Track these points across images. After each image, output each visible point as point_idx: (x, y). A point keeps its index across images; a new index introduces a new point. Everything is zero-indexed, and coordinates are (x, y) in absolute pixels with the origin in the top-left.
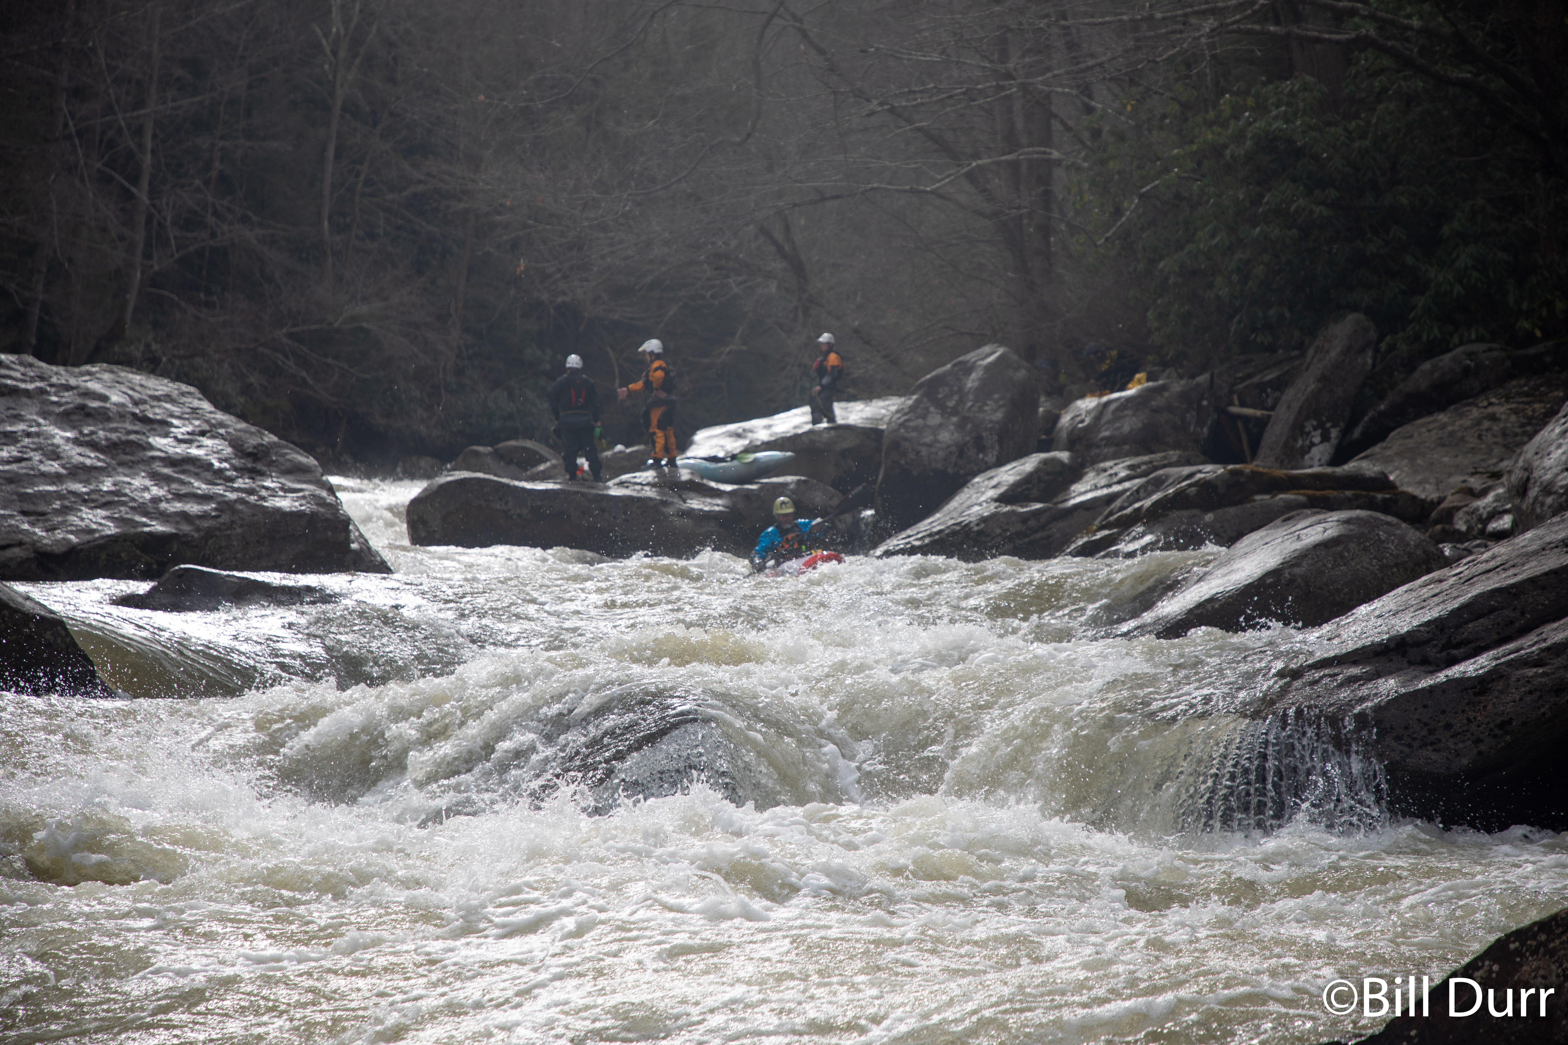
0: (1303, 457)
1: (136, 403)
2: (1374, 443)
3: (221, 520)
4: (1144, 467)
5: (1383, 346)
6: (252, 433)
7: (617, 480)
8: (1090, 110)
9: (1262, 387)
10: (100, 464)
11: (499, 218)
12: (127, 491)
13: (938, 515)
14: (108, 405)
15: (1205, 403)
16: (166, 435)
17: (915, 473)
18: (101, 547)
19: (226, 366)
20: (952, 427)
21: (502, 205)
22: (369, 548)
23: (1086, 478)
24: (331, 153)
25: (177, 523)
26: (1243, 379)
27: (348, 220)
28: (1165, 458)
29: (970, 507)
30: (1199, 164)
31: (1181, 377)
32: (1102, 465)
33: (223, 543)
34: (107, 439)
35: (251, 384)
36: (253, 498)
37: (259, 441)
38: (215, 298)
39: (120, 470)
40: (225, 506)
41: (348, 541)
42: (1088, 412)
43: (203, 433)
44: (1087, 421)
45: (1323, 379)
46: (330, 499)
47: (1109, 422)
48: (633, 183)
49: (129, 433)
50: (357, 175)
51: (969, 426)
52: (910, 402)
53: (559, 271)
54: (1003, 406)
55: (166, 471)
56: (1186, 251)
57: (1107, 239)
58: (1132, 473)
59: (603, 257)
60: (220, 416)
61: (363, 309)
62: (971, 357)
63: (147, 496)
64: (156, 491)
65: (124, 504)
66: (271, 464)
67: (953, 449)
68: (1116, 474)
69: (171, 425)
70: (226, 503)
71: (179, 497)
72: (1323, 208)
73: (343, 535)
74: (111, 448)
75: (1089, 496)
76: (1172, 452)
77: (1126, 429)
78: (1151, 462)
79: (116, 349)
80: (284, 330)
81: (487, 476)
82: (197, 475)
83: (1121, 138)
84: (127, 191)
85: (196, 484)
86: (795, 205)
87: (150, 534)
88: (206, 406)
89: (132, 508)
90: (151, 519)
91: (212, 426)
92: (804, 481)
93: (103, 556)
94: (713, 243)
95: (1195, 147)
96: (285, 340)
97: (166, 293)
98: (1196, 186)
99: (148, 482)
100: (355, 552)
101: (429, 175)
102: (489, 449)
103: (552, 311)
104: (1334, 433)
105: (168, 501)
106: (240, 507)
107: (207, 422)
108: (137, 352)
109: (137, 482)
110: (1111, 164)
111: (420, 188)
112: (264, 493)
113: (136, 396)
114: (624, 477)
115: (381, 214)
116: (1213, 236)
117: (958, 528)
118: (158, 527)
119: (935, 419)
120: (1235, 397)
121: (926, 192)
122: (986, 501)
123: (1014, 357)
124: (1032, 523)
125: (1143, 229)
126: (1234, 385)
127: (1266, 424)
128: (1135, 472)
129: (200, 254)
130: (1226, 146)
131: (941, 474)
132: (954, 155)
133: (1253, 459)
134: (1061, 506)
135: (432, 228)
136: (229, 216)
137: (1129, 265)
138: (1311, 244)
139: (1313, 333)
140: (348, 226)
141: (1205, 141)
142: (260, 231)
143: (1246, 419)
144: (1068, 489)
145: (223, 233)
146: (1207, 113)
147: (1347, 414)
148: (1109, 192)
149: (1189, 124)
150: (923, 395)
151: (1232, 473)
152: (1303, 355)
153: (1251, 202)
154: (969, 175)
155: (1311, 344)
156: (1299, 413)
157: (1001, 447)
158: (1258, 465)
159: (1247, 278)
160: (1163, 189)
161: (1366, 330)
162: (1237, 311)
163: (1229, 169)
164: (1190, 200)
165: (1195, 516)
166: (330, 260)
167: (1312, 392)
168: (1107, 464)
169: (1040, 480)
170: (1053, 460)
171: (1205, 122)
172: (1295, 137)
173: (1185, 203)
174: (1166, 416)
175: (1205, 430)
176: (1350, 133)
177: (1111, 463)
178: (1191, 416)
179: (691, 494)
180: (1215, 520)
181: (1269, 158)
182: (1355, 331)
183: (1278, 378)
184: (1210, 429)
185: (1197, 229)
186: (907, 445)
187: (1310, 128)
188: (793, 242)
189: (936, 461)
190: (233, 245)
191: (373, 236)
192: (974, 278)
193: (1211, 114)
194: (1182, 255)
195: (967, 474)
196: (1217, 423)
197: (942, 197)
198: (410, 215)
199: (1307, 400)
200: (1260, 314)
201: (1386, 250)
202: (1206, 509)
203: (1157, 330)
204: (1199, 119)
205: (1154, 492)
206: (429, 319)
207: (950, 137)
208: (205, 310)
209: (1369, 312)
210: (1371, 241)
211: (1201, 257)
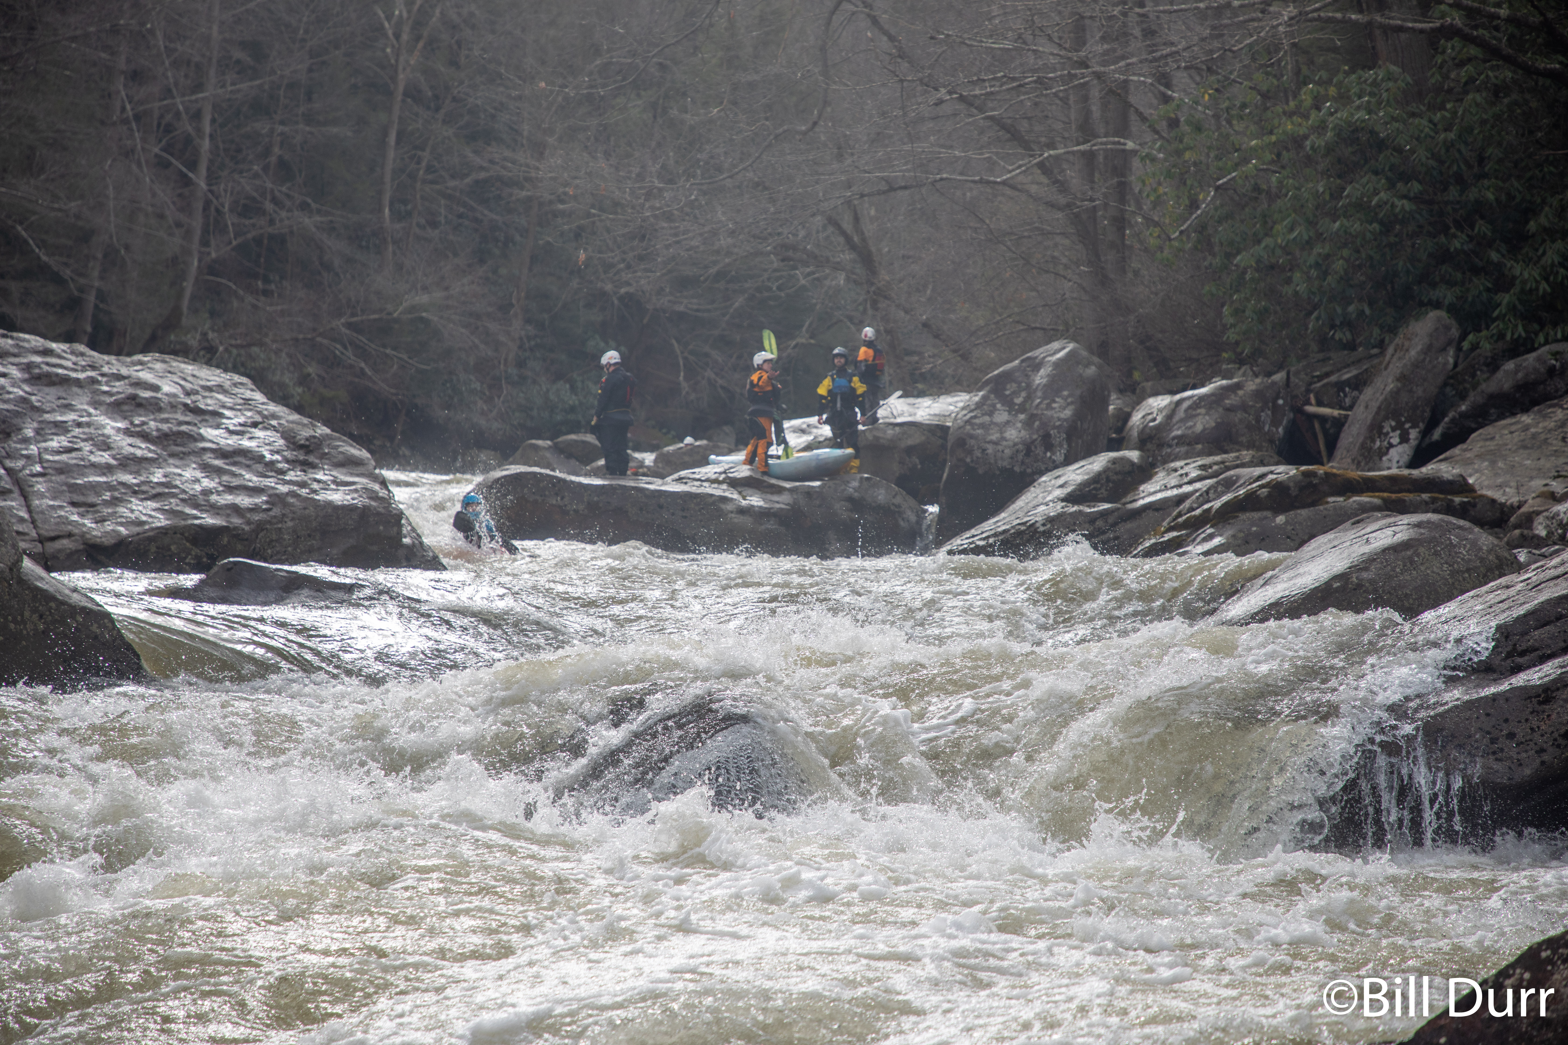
0: (1380, 458)
1: (188, 394)
2: (1454, 445)
3: (271, 513)
4: (1215, 467)
5: (1466, 345)
6: (304, 425)
7: (676, 476)
8: (1166, 99)
9: (1340, 386)
10: (150, 455)
11: (561, 207)
12: (178, 483)
13: (1003, 515)
14: (159, 395)
15: (1281, 402)
16: (218, 426)
17: (980, 471)
18: (150, 539)
19: (284, 355)
20: (1019, 425)
21: (565, 194)
22: (421, 543)
23: (1155, 479)
24: (392, 138)
25: (228, 515)
26: (1320, 378)
27: (409, 207)
28: (1238, 458)
29: (1035, 507)
30: (1279, 155)
31: (1256, 375)
32: (1173, 465)
33: (274, 537)
34: (158, 430)
35: (309, 375)
36: (304, 492)
37: (312, 433)
38: (273, 287)
39: (171, 461)
40: (277, 499)
41: (400, 535)
42: (1160, 410)
43: (255, 425)
44: (1159, 419)
45: (1403, 378)
46: (383, 493)
47: (1182, 420)
48: (699, 172)
49: (181, 423)
50: (418, 163)
51: (1037, 423)
52: (977, 399)
53: (624, 260)
54: (1072, 403)
55: (218, 463)
56: (1263, 245)
57: (1181, 232)
58: (1203, 473)
59: (667, 247)
60: (273, 407)
61: (424, 299)
62: (1039, 353)
63: (198, 488)
64: (207, 483)
65: (174, 496)
66: (323, 456)
67: (1020, 447)
68: (1187, 474)
69: (221, 415)
70: (277, 495)
71: (230, 489)
72: (1405, 202)
73: (395, 529)
74: (162, 439)
75: (1159, 496)
76: (1245, 453)
77: (1199, 428)
78: (1223, 462)
79: (172, 337)
80: (343, 320)
81: (543, 471)
82: (248, 466)
83: (1198, 128)
84: (186, 176)
85: (247, 476)
86: (862, 196)
87: (200, 526)
88: (259, 397)
89: (183, 500)
90: (201, 511)
91: (265, 417)
92: (867, 479)
93: (153, 549)
94: (779, 234)
95: (1274, 138)
96: (343, 330)
97: (224, 281)
98: (1274, 179)
99: (199, 474)
100: (406, 546)
101: (492, 162)
102: (549, 442)
103: (616, 302)
104: (1414, 434)
105: (219, 493)
106: (291, 500)
107: (260, 413)
108: (193, 341)
109: (188, 474)
110: (1187, 155)
111: (483, 175)
112: (315, 486)
113: (188, 386)
114: (683, 473)
115: (443, 202)
116: (1292, 230)
117: (1023, 528)
118: (209, 520)
119: (1002, 416)
120: (1312, 396)
121: (995, 183)
122: (1053, 501)
123: (1084, 353)
124: (1099, 523)
125: (1219, 222)
126: (1311, 384)
127: (1343, 425)
128: (1206, 472)
129: (258, 241)
130: (1306, 137)
131: (1007, 473)
132: (1026, 145)
133: (1329, 461)
134: (1130, 506)
135: (494, 217)
136: (288, 203)
137: (1205, 259)
138: (1392, 239)
139: (1393, 330)
140: (409, 214)
141: (1284, 132)
142: (318, 218)
143: (1323, 419)
144: (1137, 489)
145: (281, 220)
146: (1287, 103)
147: (1427, 415)
148: (1185, 184)
149: (1269, 114)
150: (990, 392)
151: (1305, 474)
152: (1382, 353)
153: (1331, 195)
154: (1041, 165)
155: (1391, 342)
156: (1377, 413)
157: (1069, 445)
158: (1333, 467)
159: (1326, 273)
160: (1240, 182)
161: (1448, 328)
162: (1315, 307)
163: (1309, 161)
164: (1268, 192)
165: (1266, 518)
166: (390, 248)
167: (1391, 392)
168: (1178, 464)
169: (1108, 480)
170: (1122, 459)
171: (1284, 113)
172: (1377, 128)
173: (1263, 196)
174: (1240, 415)
175: (1281, 430)
176: (1435, 125)
177: (1182, 463)
178: (1266, 416)
179: (750, 491)
180: (1287, 522)
181: (1350, 149)
182: (1437, 329)
183: (1356, 377)
184: (1285, 429)
185: (1275, 223)
186: (973, 442)
187: (1394, 119)
188: (863, 233)
189: (1002, 459)
190: (292, 232)
191: (434, 224)
192: (1047, 272)
193: (1292, 104)
194: (1258, 250)
195: (1034, 473)
196: (1293, 423)
197: (1013, 187)
198: (472, 203)
199: (1386, 399)
200: (1339, 310)
201: (1471, 246)
202: (1278, 511)
203: (1233, 326)
204: (1279, 109)
205: (1223, 493)
206: (490, 309)
207: (1023, 126)
208: (262, 298)
209: (1452, 310)
210: (1455, 236)
211: (1279, 252)
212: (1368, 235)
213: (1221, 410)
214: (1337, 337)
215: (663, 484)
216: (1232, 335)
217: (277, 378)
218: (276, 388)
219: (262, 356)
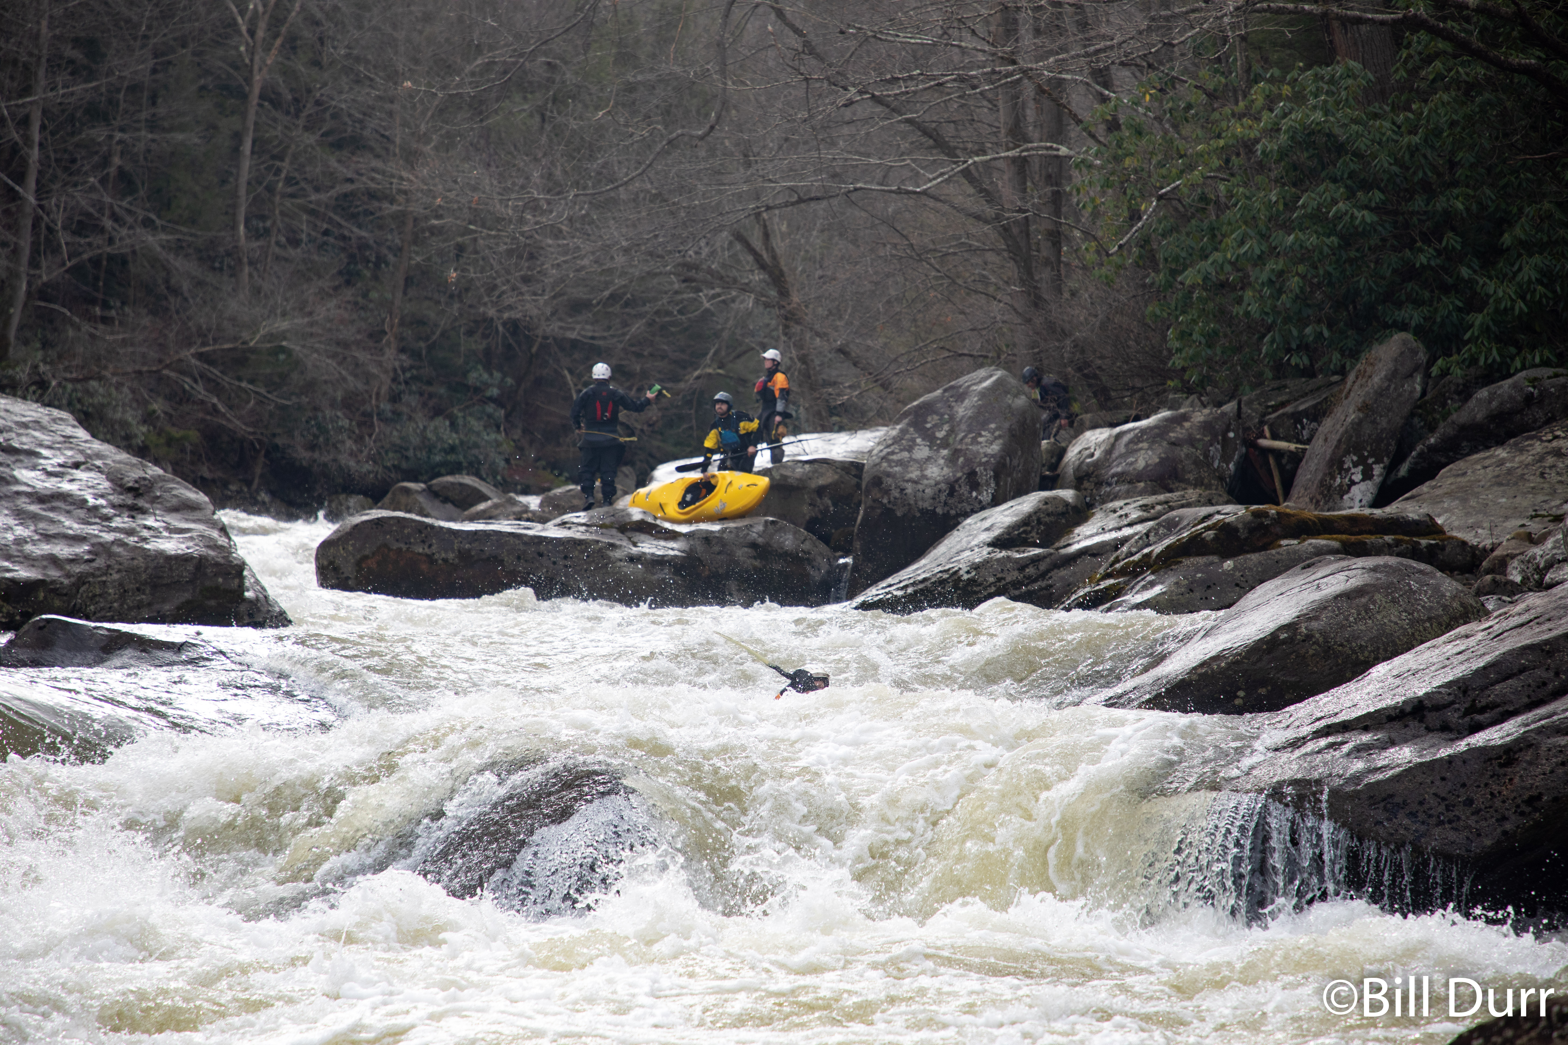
0: (1342, 498)
2: (1422, 482)
3: (95, 564)
4: (1159, 508)
5: (1434, 370)
6: (133, 466)
7: (559, 520)
8: (1103, 100)
9: (1297, 417)
11: (435, 222)
13: (923, 562)
15: (1231, 435)
16: (34, 468)
17: (899, 514)
19: (125, 390)
20: (942, 462)
22: (267, 598)
23: (1092, 520)
24: (247, 147)
25: (45, 567)
26: (1275, 408)
27: (268, 223)
28: (1183, 497)
29: (958, 553)
30: (1227, 161)
31: (1205, 406)
32: (1111, 505)
33: (98, 591)
35: (154, 411)
36: (132, 540)
37: (141, 474)
38: (113, 313)
40: (101, 549)
41: (241, 588)
42: (1098, 445)
43: (76, 465)
44: (1097, 454)
45: (1365, 408)
46: (222, 541)
47: (1121, 456)
50: (277, 174)
51: (961, 460)
52: (894, 433)
53: (508, 281)
54: (1000, 437)
55: (34, 508)
56: (1210, 260)
57: (1121, 247)
58: (1145, 514)
59: (556, 267)
60: (97, 446)
61: (284, 325)
62: (964, 381)
63: (10, 537)
64: (20, 531)
66: (154, 500)
67: (943, 486)
68: (1126, 515)
69: (38, 455)
70: (102, 544)
71: (47, 538)
72: (1365, 212)
73: (237, 581)
75: (1096, 540)
76: (1190, 491)
77: (1141, 464)
78: (1166, 502)
80: (192, 350)
81: (411, 516)
82: (68, 512)
83: (1139, 132)
84: (12, 189)
85: (67, 523)
86: (768, 208)
87: (13, 580)
88: (82, 434)
90: (15, 563)
91: (88, 457)
92: (773, 522)
94: (682, 252)
95: (1222, 142)
96: (193, 361)
97: (57, 307)
98: (1222, 187)
99: (11, 521)
100: (249, 601)
101: (358, 172)
102: (423, 485)
103: (500, 328)
104: (1378, 470)
107: (82, 452)
108: (22, 375)
110: (1128, 162)
111: (349, 187)
112: (145, 533)
114: (567, 517)
115: (305, 217)
116: (1242, 243)
117: (945, 576)
118: (22, 573)
119: (922, 452)
120: (1266, 428)
121: (915, 193)
122: (978, 546)
123: (1013, 381)
124: (1030, 571)
125: (1164, 236)
126: (1264, 415)
127: (1301, 460)
128: (1148, 514)
129: (96, 262)
130: (1257, 141)
131: (929, 515)
132: (951, 152)
133: (1285, 501)
134: (1063, 551)
135: (364, 234)
136: (129, 220)
137: (1148, 275)
138: (1353, 254)
139: (1354, 354)
140: (267, 232)
141: (1234, 136)
142: (164, 237)
143: (1278, 454)
144: (1071, 532)
145: (121, 239)
146: (1237, 103)
147: (1393, 448)
148: (1125, 193)
149: (1216, 116)
150: (909, 425)
151: (1256, 514)
152: (1343, 381)
153: (1285, 205)
154: (966, 173)
155: (1352, 368)
156: (1337, 447)
157: (997, 484)
158: (1289, 506)
159: (1280, 291)
160: (1185, 190)
161: (1414, 352)
162: (1269, 329)
163: (1261, 167)
164: (1217, 203)
165: (1212, 563)
166: (247, 269)
167: (1352, 423)
168: (1117, 504)
169: (1039, 522)
170: (1055, 498)
171: (1233, 115)
172: (1337, 131)
173: (1211, 207)
174: (1186, 449)
175: (1231, 466)
176: (1399, 127)
177: (1121, 503)
178: (1215, 450)
179: (643, 537)
180: (1235, 568)
181: (1306, 155)
182: (1402, 353)
183: (1315, 407)
184: (1237, 465)
185: (1224, 236)
186: (890, 480)
187: (1355, 121)
188: (773, 250)
189: (923, 499)
190: (134, 252)
191: (295, 242)
192: (976, 292)
193: (1241, 104)
194: (1205, 266)
195: (958, 515)
196: (1245, 458)
197: (936, 199)
198: (337, 218)
199: (1346, 431)
200: (1295, 333)
201: (1438, 261)
202: (1225, 556)
203: (1179, 350)
204: (1227, 110)
205: (1166, 536)
206: (359, 337)
207: (948, 131)
208: (101, 327)
209: (1419, 332)
210: (1421, 250)
211: (1228, 268)
212: (1326, 250)
213: (1165, 444)
214: (1293, 362)
215: (544, 530)
216: (1177, 361)
217: (118, 416)
218: (117, 427)
219: (101, 390)
